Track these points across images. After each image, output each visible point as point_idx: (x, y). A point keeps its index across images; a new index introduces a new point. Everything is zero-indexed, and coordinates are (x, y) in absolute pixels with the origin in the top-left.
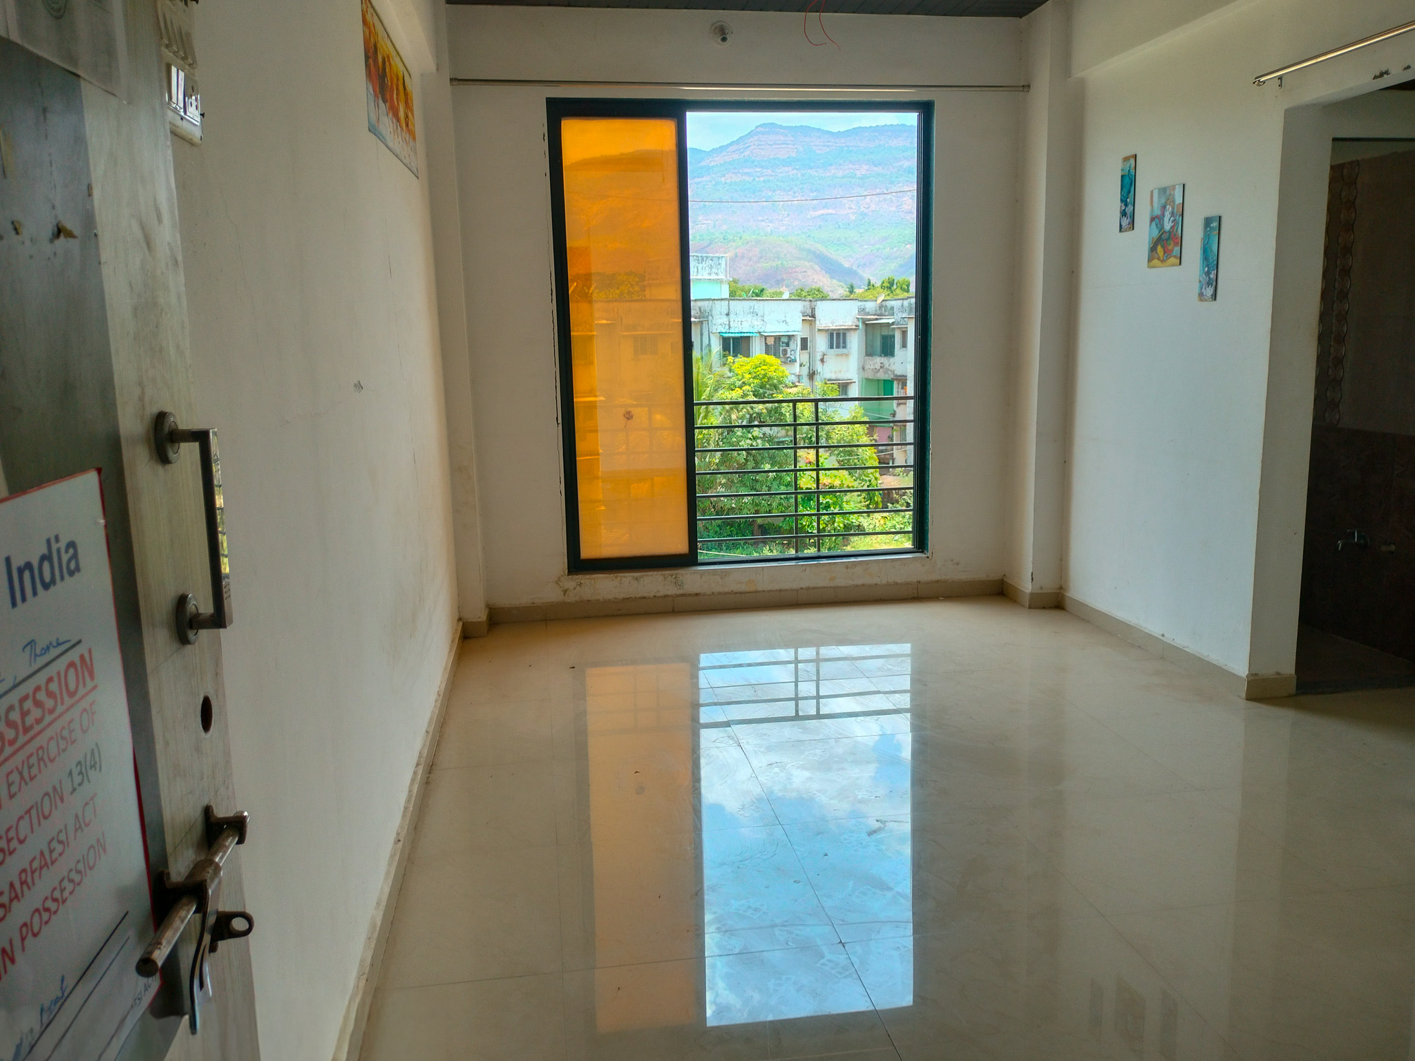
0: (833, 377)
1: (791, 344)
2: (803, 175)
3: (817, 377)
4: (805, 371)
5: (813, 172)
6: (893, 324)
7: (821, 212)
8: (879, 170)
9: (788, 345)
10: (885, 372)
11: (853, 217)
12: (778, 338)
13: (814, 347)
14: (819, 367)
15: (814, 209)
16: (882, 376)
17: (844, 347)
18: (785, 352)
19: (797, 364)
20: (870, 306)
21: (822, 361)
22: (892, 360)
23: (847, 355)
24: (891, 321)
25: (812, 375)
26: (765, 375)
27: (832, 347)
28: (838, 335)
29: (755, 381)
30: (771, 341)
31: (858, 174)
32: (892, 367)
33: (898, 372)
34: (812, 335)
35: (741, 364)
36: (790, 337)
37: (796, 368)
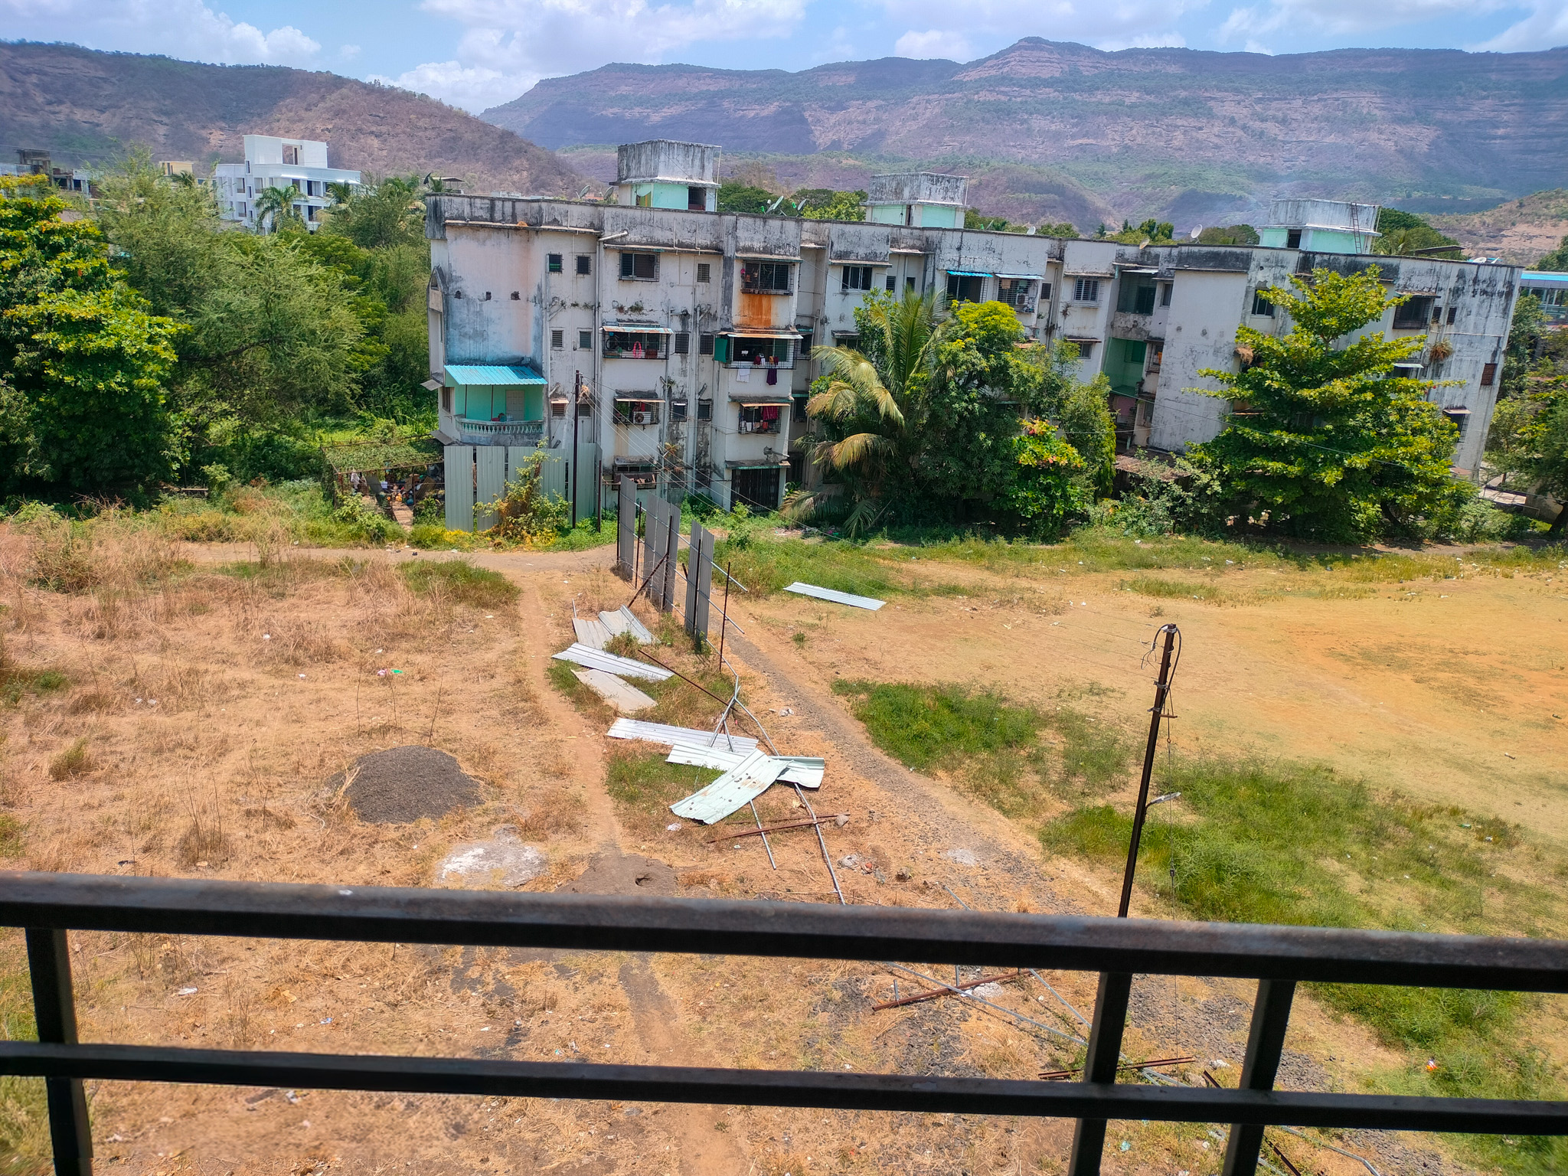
0: (1075, 333)
1: (1030, 290)
2: (1065, 98)
3: (1057, 334)
4: (1043, 324)
5: (1076, 96)
6: (1156, 275)
7: (1080, 141)
8: (1151, 98)
9: (1026, 291)
10: (1138, 333)
11: (1115, 150)
12: (1015, 282)
13: (1057, 295)
14: (1060, 320)
15: (1073, 137)
16: (1133, 336)
17: (1094, 299)
18: (1022, 299)
19: (1035, 315)
20: (1131, 251)
21: (1065, 313)
22: (1148, 319)
23: (1095, 308)
24: (1153, 272)
25: (1050, 330)
26: (995, 327)
27: (1078, 297)
28: (1088, 283)
29: (982, 332)
30: (1007, 286)
31: (1127, 101)
32: (1148, 328)
33: (1154, 334)
34: (1057, 282)
35: (969, 311)
36: (1030, 282)
37: (1032, 320)
